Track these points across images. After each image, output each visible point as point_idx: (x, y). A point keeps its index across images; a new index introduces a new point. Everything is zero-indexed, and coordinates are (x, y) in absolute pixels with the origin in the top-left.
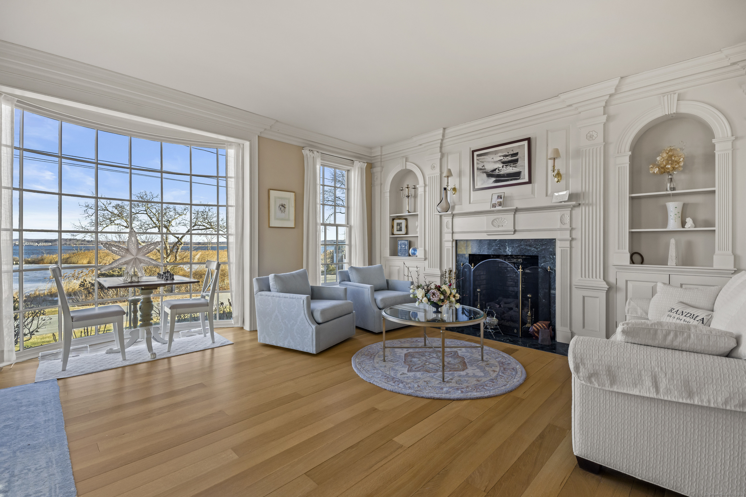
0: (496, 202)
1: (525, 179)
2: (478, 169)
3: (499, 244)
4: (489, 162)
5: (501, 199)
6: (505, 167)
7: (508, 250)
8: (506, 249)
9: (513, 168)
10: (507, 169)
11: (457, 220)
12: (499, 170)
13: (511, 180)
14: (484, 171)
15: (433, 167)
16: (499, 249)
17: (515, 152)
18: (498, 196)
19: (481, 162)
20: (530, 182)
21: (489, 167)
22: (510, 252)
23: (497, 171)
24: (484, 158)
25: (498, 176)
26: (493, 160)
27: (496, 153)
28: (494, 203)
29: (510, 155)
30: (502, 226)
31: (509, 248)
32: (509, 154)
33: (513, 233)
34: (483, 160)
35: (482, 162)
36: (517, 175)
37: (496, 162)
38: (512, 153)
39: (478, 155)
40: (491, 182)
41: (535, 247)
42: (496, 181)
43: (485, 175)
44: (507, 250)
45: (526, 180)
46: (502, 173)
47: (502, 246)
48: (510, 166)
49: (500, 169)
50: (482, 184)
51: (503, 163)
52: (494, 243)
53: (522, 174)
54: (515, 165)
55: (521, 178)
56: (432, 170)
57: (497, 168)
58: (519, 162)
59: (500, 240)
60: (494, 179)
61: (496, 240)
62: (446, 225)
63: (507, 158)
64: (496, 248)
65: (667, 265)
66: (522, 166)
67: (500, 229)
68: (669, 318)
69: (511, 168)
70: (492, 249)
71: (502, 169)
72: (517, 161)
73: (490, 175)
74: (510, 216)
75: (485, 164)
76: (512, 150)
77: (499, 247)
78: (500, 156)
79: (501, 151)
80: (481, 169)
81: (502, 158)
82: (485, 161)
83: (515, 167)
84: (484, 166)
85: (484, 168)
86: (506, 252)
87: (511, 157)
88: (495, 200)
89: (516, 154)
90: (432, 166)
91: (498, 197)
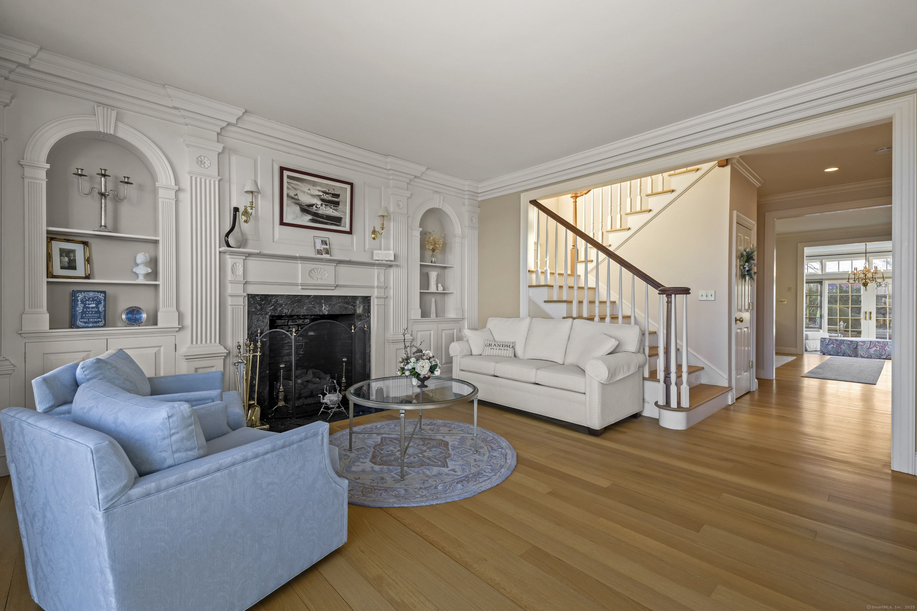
0: (322, 249)
1: (346, 227)
2: (288, 196)
3: (313, 301)
4: (304, 192)
5: (327, 245)
6: (324, 206)
7: (325, 309)
8: (322, 306)
9: (334, 211)
10: (326, 209)
11: (252, 263)
12: (316, 207)
13: (331, 224)
14: (297, 201)
15: (201, 162)
16: (313, 307)
17: (336, 193)
18: (322, 241)
19: (292, 187)
20: (350, 232)
21: (306, 199)
22: (327, 311)
23: (314, 207)
24: (299, 185)
25: (315, 214)
26: (309, 192)
27: (314, 184)
28: (320, 249)
29: (330, 194)
30: (322, 279)
31: (325, 306)
32: (330, 192)
33: (334, 288)
34: (296, 187)
35: (295, 189)
36: (338, 220)
37: (313, 196)
38: (333, 192)
39: (289, 177)
40: (306, 220)
41: (352, 305)
42: (313, 221)
43: (298, 208)
44: (323, 308)
45: (347, 229)
46: (320, 212)
47: (318, 303)
48: (331, 208)
49: (318, 206)
50: (294, 219)
51: (323, 200)
52: (307, 300)
53: (343, 221)
54: (336, 208)
55: (342, 225)
56: (200, 166)
57: (314, 204)
58: (340, 207)
59: (316, 297)
60: (310, 217)
61: (309, 296)
62: (232, 270)
63: (327, 195)
64: (310, 306)
65: (430, 317)
66: (343, 212)
67: (320, 282)
68: (492, 350)
69: (331, 210)
70: (305, 308)
71: (321, 207)
72: (337, 204)
73: (306, 209)
74: (331, 268)
75: (298, 192)
76: (334, 189)
77: (313, 304)
78: (319, 191)
79: (321, 185)
80: (293, 198)
81: (321, 194)
82: (299, 190)
83: (336, 210)
84: (297, 194)
85: (296, 197)
86: (322, 311)
87: (332, 197)
88: (319, 246)
89: (337, 196)
90: (200, 159)
91: (322, 243)
